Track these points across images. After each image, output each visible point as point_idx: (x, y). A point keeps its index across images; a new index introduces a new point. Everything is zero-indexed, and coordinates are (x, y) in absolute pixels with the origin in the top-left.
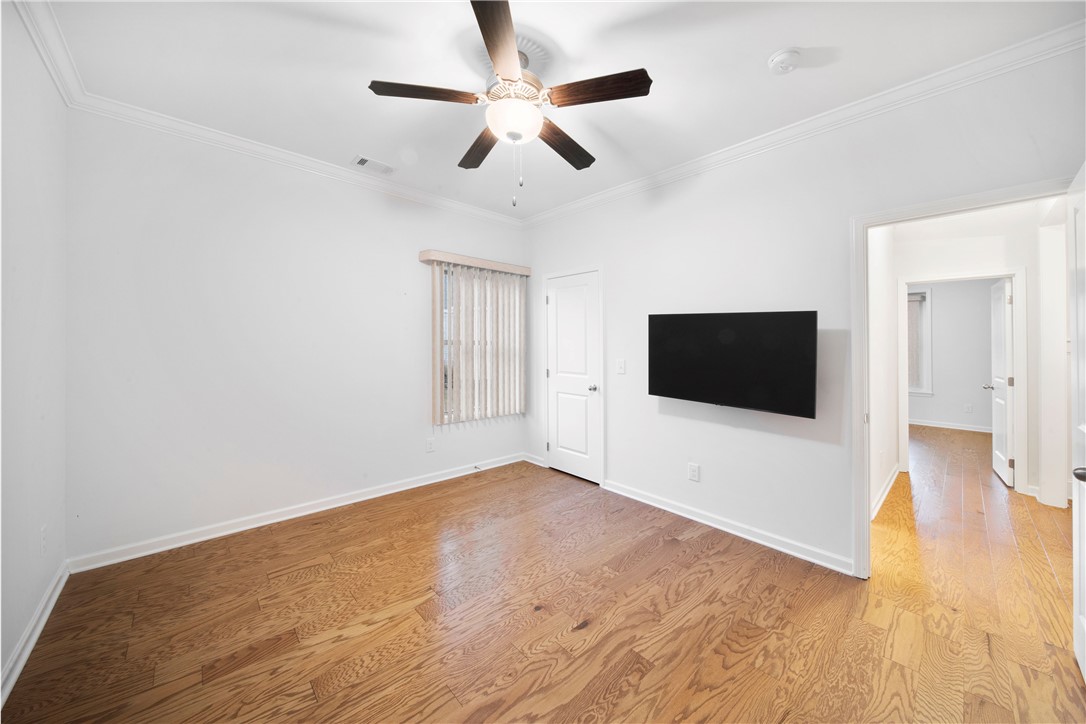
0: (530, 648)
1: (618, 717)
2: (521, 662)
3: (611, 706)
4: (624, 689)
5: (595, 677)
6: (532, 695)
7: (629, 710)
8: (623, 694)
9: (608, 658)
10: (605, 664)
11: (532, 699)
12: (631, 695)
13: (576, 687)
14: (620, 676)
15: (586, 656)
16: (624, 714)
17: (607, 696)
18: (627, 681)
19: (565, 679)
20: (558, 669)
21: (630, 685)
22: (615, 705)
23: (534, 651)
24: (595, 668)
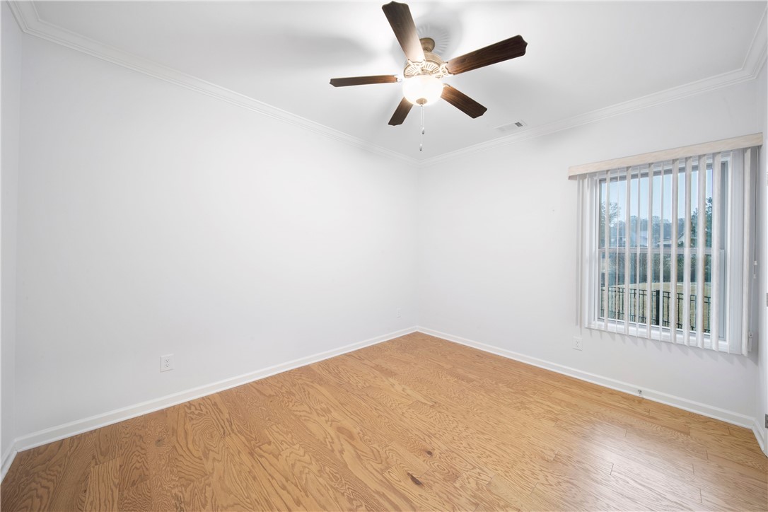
0: (390, 450)
1: (335, 495)
2: (379, 446)
3: (343, 492)
4: (354, 502)
5: (366, 485)
6: (355, 451)
7: (338, 502)
8: (350, 500)
9: (383, 495)
10: (378, 493)
11: (353, 452)
12: (349, 505)
13: (359, 472)
14: (366, 501)
15: (384, 480)
16: (336, 499)
17: (350, 490)
18: (361, 506)
19: (366, 467)
20: (373, 464)
21: (358, 507)
22: (343, 494)
23: (387, 452)
24: (373, 485)
